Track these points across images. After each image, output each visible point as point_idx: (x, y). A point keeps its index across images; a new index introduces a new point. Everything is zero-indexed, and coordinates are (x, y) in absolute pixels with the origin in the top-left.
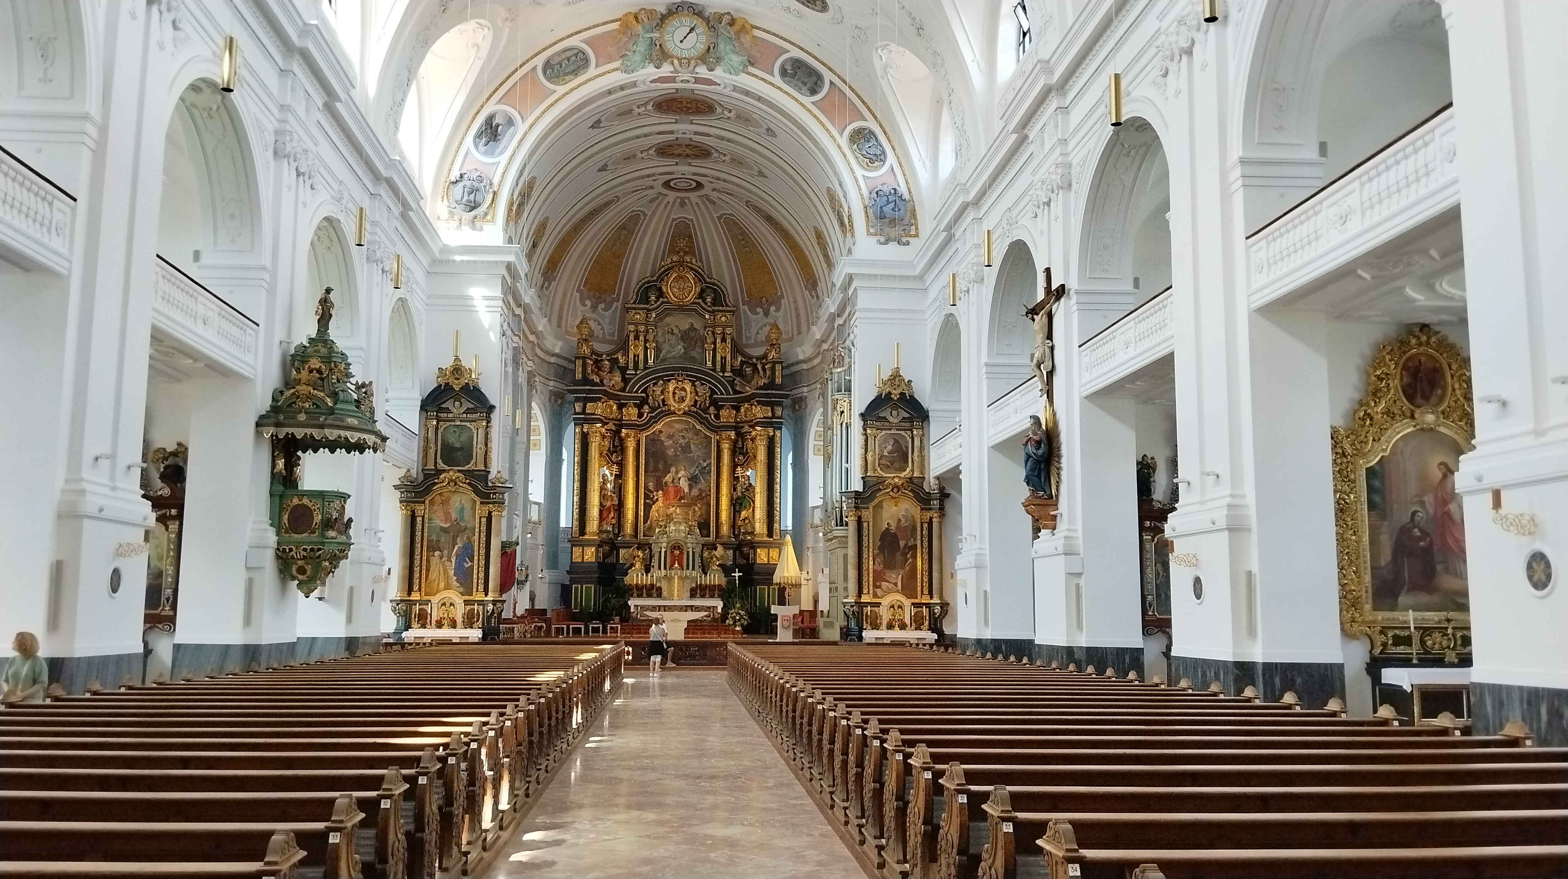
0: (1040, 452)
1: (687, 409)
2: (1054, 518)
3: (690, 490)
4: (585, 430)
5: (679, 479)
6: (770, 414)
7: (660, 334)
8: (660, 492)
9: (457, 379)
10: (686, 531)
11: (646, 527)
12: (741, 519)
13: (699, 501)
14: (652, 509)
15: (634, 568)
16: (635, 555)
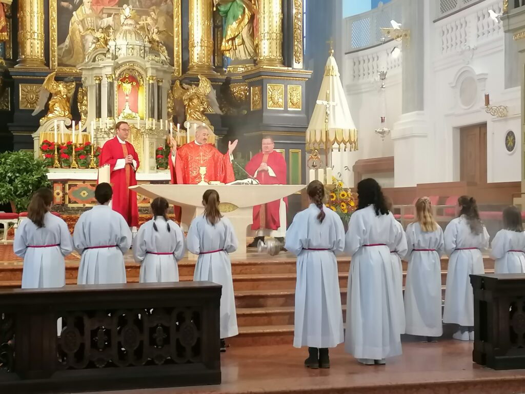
10: (145, 47)
11: (64, 50)
12: (228, 38)
13: (154, 7)
14: (73, 20)
15: (50, 115)
16: (53, 92)
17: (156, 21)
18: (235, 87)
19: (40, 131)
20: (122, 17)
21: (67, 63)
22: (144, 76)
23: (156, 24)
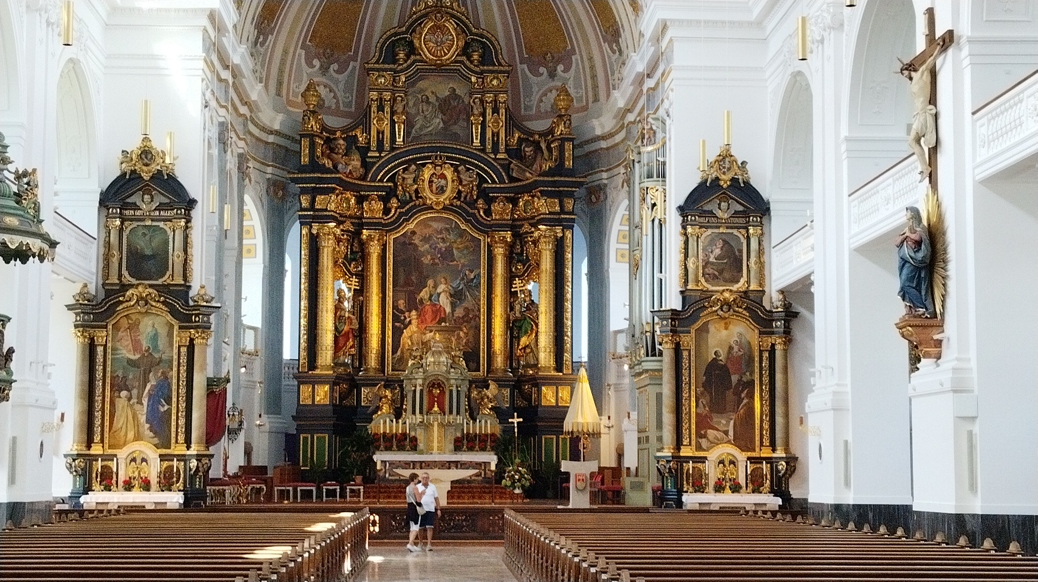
0: (920, 255)
1: (447, 202)
2: (939, 343)
3: (453, 310)
4: (315, 232)
5: (439, 295)
6: (557, 208)
7: (411, 104)
8: (414, 313)
9: (147, 165)
10: (447, 363)
11: (396, 358)
12: (520, 347)
13: (465, 324)
14: (403, 335)
15: (380, 413)
16: (382, 396)
17: (466, 334)
19: (373, 423)
21: (399, 369)
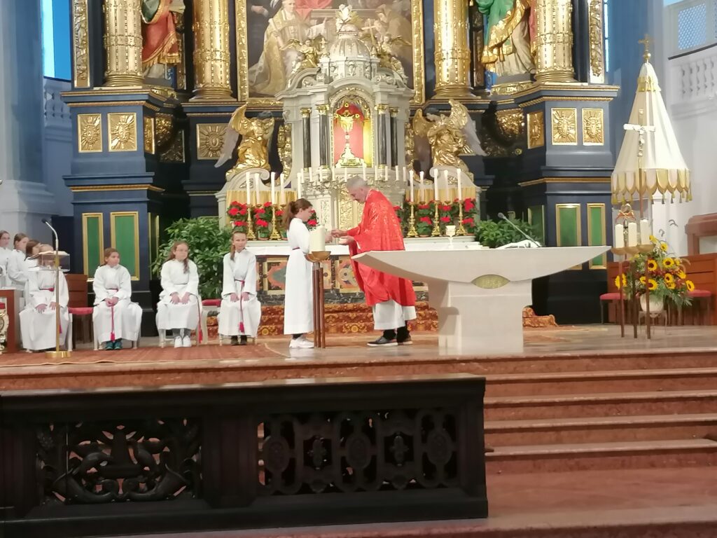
10: (371, 63)
11: (257, 73)
12: (492, 44)
13: (383, 6)
14: (268, 30)
15: (240, 166)
16: (243, 133)
17: (386, 26)
18: (503, 115)
19: (227, 188)
20: (338, 22)
21: (262, 92)
22: (371, 105)
23: (386, 31)
